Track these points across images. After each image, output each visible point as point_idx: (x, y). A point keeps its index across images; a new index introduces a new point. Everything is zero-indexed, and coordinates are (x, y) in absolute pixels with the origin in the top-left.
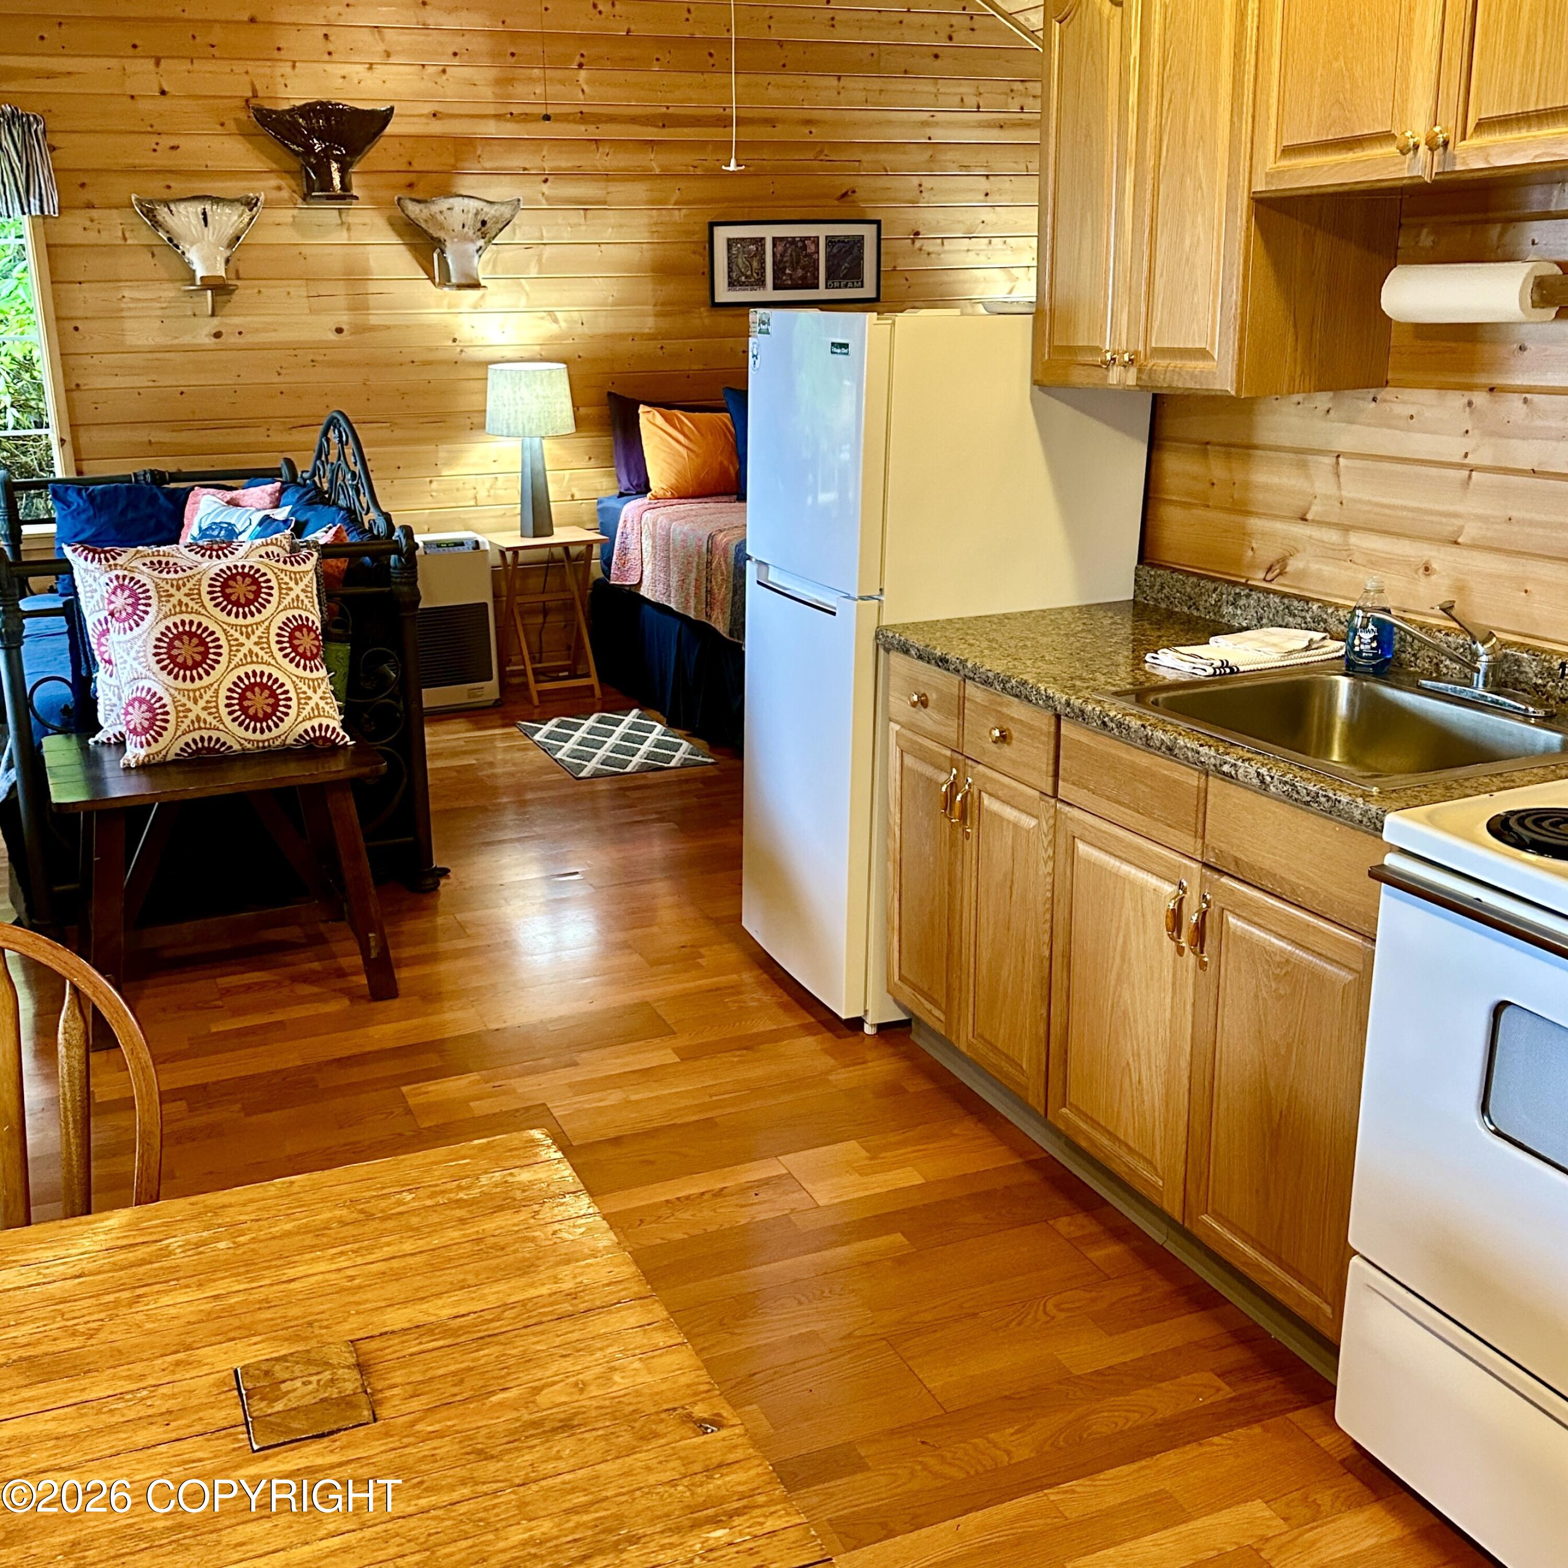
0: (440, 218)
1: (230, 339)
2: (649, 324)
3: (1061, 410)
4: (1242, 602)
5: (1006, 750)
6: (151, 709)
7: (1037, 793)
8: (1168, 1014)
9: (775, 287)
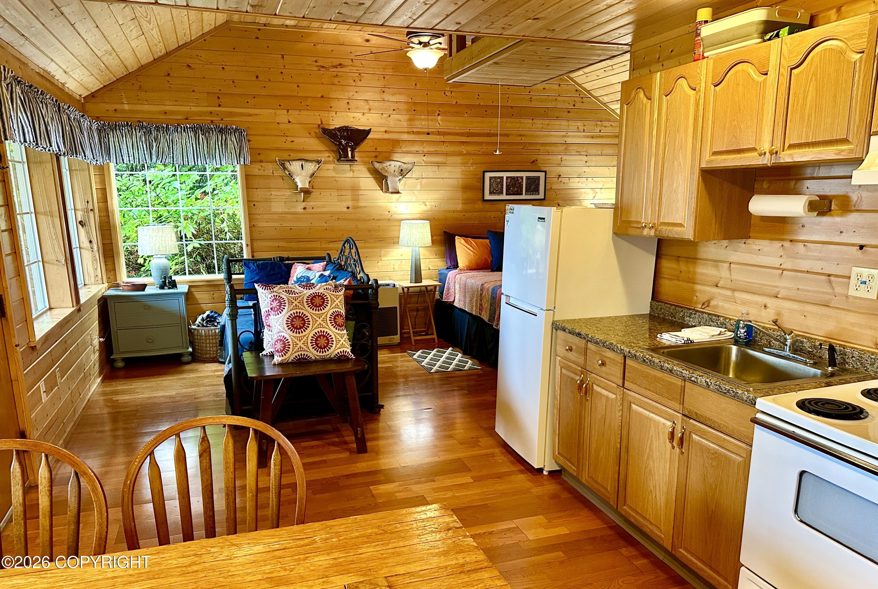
0: (386, 168)
1: (309, 210)
2: (460, 207)
3: (624, 244)
4: (692, 316)
5: (604, 368)
6: (284, 343)
7: (616, 385)
8: (668, 472)
9: (507, 194)
